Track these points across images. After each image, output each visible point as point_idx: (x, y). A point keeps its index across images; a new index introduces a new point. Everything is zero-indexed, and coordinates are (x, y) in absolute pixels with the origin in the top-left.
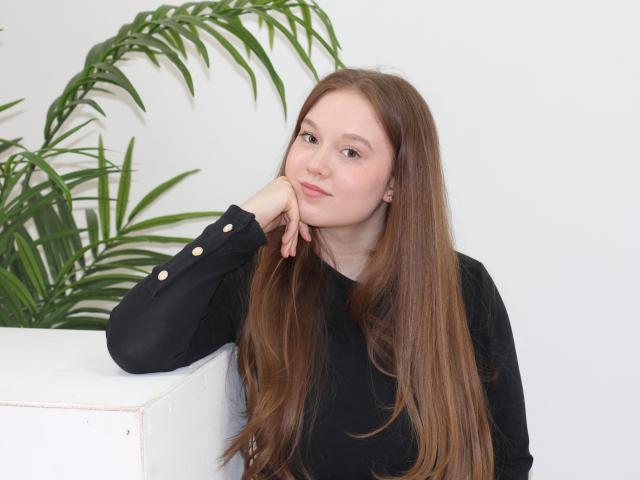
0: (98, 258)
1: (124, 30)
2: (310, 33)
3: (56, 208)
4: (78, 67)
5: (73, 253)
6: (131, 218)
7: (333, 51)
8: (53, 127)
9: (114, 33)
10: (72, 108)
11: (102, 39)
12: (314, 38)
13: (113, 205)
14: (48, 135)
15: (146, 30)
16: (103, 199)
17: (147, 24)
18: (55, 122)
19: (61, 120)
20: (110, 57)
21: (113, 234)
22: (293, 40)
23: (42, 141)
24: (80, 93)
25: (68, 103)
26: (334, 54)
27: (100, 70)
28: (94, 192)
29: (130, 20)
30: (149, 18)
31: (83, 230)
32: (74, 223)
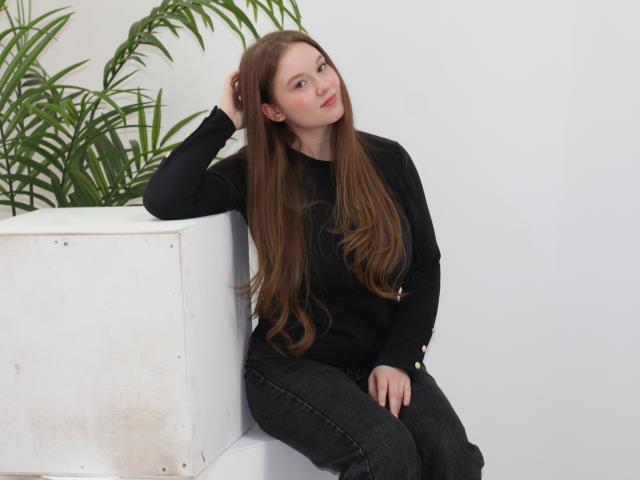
0: (140, 172)
1: (155, 11)
2: (282, 9)
3: (108, 135)
4: (124, 38)
5: (123, 165)
6: (162, 144)
7: (297, 20)
8: (109, 79)
9: (147, 13)
10: (122, 64)
11: (139, 18)
12: (285, 13)
13: (149, 131)
14: (106, 84)
15: (170, 10)
16: (142, 126)
17: (170, 7)
18: (110, 75)
19: (115, 73)
20: (146, 30)
21: (150, 148)
22: (271, 14)
24: (126, 55)
25: (119, 61)
26: (298, 23)
27: (140, 37)
28: (136, 122)
31: (129, 150)
32: (122, 146)
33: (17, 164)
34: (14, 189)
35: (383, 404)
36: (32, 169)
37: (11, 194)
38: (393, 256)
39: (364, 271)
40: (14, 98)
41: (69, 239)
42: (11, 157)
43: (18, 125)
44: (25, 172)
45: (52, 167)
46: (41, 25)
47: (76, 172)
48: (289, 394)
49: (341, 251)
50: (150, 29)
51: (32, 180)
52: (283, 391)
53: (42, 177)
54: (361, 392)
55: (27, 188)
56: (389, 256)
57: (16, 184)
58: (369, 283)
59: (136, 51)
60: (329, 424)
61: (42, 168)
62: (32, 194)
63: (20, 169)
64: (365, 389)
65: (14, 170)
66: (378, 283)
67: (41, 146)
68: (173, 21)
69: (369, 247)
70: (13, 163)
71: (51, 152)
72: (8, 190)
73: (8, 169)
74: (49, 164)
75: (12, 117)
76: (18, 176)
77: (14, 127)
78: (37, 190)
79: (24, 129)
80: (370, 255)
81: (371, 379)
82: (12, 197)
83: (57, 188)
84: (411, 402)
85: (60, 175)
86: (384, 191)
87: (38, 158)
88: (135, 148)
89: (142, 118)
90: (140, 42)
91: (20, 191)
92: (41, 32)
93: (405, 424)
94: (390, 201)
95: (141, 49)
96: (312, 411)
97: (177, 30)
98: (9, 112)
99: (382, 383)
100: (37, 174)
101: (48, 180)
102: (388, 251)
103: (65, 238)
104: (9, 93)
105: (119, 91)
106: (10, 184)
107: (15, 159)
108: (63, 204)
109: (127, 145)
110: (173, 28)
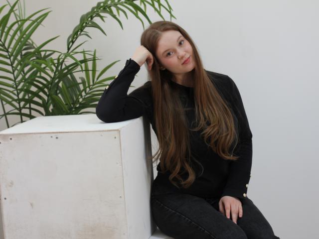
0: (86, 94)
1: (93, 9)
2: (160, 5)
3: (69, 76)
5: (78, 93)
6: (97, 79)
8: (70, 46)
9: (90, 10)
10: (77, 38)
11: (85, 13)
13: (91, 73)
14: (69, 49)
16: (87, 70)
17: (101, 7)
18: (71, 44)
19: (73, 42)
21: (91, 83)
23: (67, 51)
24: (79, 33)
25: (75, 36)
26: (170, 12)
27: (86, 23)
29: (95, 5)
30: (102, 5)
31: (80, 83)
32: (77, 82)
33: (22, 93)
34: (21, 106)
35: (229, 217)
36: (30, 95)
37: (20, 109)
38: (231, 137)
39: (216, 146)
40: (19, 58)
41: (59, 135)
42: (19, 90)
43: (22, 73)
44: (27, 97)
45: (41, 94)
46: (34, 18)
47: (54, 96)
48: (177, 213)
49: (203, 137)
50: (92, 19)
51: (30, 101)
52: (173, 211)
53: (36, 99)
54: (216, 211)
55: (28, 106)
56: (229, 137)
57: (22, 103)
58: (219, 152)
59: (84, 30)
60: (201, 229)
61: (36, 94)
62: (30, 109)
63: (24, 96)
64: (218, 209)
65: (21, 96)
66: (224, 152)
67: (35, 83)
68: (102, 14)
69: (218, 133)
70: (21, 92)
71: (41, 85)
72: (18, 107)
73: (18, 96)
74: (39, 92)
75: (19, 68)
76: (23, 99)
77: (20, 73)
78: (33, 106)
79: (25, 74)
80: (219, 137)
81: (220, 204)
82: (20, 111)
83: (45, 105)
84: (243, 215)
85: (46, 98)
86: (223, 102)
87: (33, 89)
88: (83, 83)
89: (86, 66)
90: (87, 26)
91: (24, 107)
92: (34, 22)
93: (241, 227)
94: (227, 107)
95: (86, 29)
96: (191, 222)
97: (104, 18)
98: (17, 65)
99: (227, 206)
100: (33, 98)
101: (40, 101)
102: (228, 134)
103: (56, 135)
104: (17, 55)
105: (77, 53)
106: (19, 103)
107: (21, 90)
108: (48, 114)
109: (79, 81)
110: (102, 17)
